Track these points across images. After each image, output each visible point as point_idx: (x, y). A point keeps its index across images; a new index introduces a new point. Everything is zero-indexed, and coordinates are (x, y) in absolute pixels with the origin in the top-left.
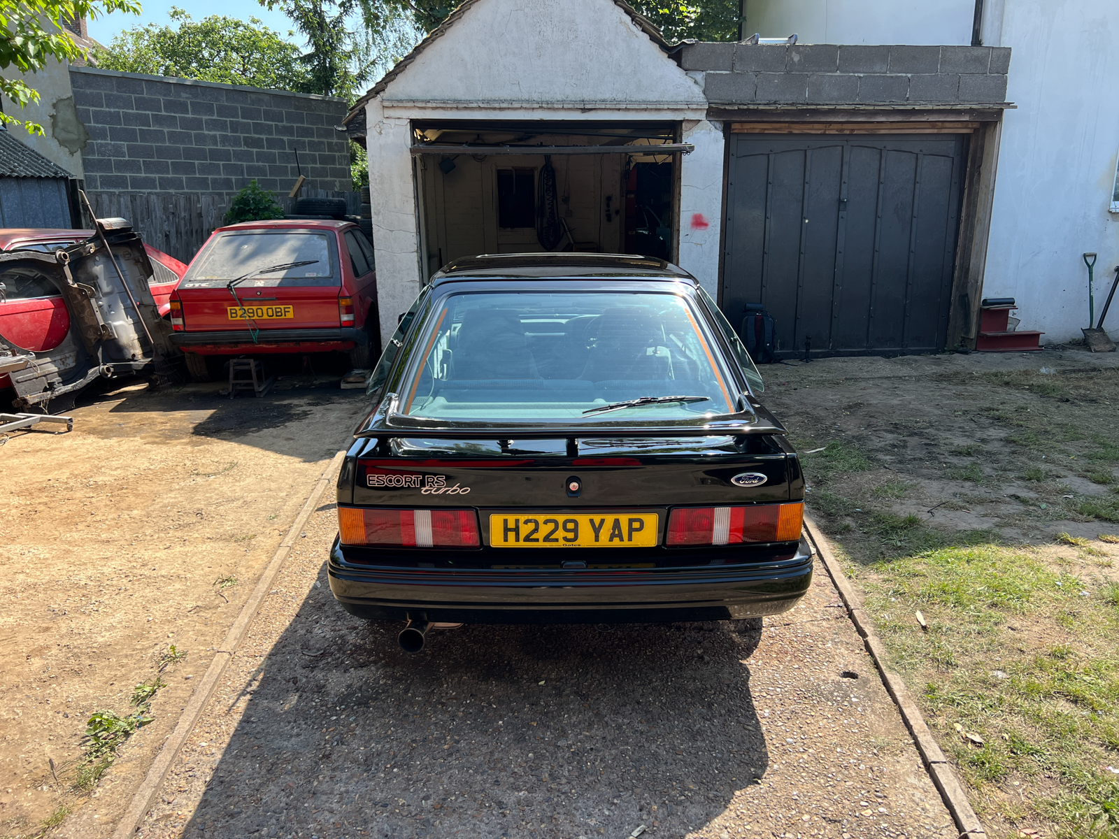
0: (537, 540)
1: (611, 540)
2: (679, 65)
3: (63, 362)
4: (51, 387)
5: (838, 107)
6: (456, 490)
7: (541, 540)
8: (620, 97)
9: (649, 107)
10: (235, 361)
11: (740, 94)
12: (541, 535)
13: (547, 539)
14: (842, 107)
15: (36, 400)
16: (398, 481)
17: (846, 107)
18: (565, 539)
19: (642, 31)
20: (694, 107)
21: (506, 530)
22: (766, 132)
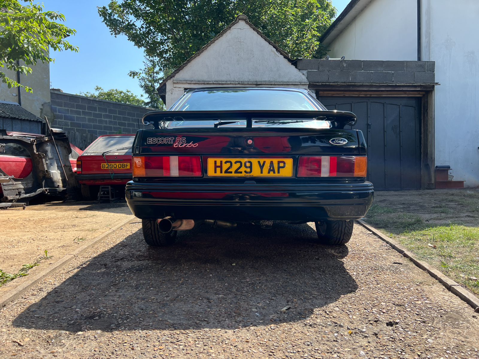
0: (231, 172)
1: (269, 173)
2: (296, 67)
3: (27, 185)
4: (19, 194)
5: (364, 84)
6: (191, 145)
7: (233, 172)
8: (272, 80)
9: (284, 83)
10: (102, 186)
11: (322, 78)
12: (233, 169)
13: (236, 172)
14: (365, 84)
15: (12, 198)
16: (162, 141)
17: (367, 84)
18: (245, 172)
19: (281, 54)
20: (303, 83)
21: (216, 167)
22: (334, 95)
